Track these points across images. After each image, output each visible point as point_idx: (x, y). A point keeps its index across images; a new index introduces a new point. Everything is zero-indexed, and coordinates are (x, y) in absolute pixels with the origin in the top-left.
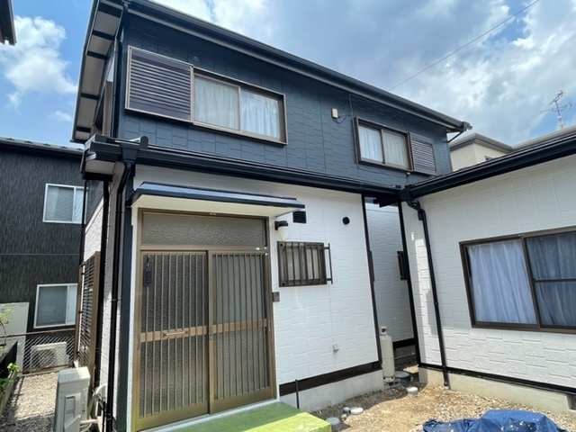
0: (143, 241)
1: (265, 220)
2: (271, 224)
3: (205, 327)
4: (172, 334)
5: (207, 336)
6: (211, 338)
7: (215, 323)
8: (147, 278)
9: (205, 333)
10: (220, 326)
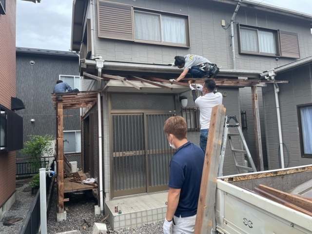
1: (174, 95)
2: (178, 98)
3: (144, 151)
4: (128, 154)
6: (147, 156)
7: (149, 149)
9: (144, 154)
10: (151, 150)
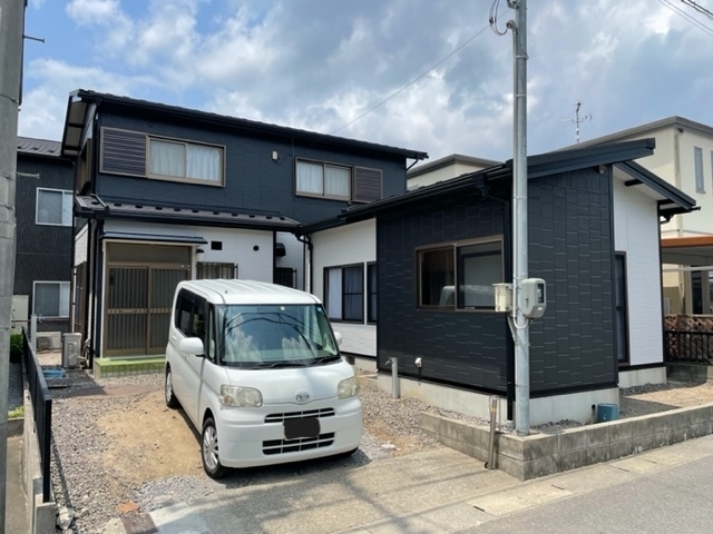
0: (109, 260)
1: (190, 248)
2: (194, 250)
3: (145, 309)
4: (125, 311)
5: (147, 315)
6: (149, 315)
7: (152, 307)
8: (111, 280)
9: (145, 312)
